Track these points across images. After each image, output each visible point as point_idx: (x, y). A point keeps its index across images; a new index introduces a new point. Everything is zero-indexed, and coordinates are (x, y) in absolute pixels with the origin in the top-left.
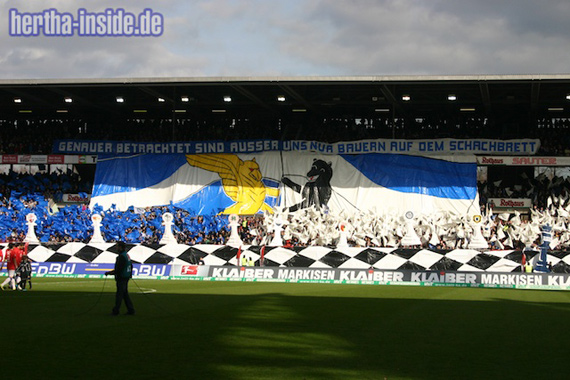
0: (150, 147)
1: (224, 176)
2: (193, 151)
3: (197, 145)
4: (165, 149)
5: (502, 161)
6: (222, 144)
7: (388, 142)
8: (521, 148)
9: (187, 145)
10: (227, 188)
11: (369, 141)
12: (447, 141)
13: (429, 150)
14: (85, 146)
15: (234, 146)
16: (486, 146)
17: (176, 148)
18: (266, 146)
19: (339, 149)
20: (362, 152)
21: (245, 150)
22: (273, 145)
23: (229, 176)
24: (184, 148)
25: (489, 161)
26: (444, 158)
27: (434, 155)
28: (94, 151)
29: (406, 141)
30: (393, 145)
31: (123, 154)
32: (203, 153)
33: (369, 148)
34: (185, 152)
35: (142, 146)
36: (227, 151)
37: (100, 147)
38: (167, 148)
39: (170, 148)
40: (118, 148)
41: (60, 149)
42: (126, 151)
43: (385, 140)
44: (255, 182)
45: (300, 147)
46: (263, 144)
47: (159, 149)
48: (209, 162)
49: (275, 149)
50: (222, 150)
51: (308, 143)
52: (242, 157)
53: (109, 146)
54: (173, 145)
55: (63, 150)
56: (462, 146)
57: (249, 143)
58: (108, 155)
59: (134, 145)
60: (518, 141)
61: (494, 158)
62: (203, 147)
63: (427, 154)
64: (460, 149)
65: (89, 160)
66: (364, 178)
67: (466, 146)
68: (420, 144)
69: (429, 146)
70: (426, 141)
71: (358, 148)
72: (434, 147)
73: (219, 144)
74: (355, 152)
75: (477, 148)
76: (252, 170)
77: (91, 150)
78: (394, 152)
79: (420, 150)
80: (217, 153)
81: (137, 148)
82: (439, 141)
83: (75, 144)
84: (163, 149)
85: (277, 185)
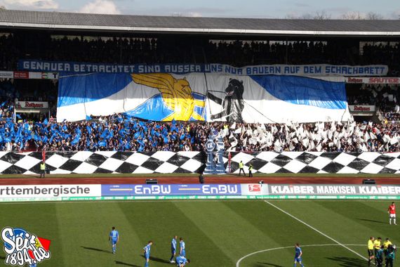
0: (102, 67)
1: (162, 91)
2: (136, 72)
3: (140, 66)
4: (114, 69)
5: (361, 80)
6: (159, 66)
7: (283, 67)
8: (374, 70)
9: (132, 67)
10: (166, 100)
11: (269, 66)
12: (323, 66)
13: (311, 72)
14: (47, 65)
15: (167, 67)
16: (351, 71)
17: (123, 69)
18: (192, 68)
19: (247, 71)
20: (264, 74)
21: (176, 71)
22: (197, 69)
23: (167, 91)
24: (129, 69)
25: (353, 80)
26: (323, 78)
27: (314, 76)
28: (55, 69)
29: (295, 66)
30: (286, 69)
31: (80, 73)
32: (144, 73)
33: (269, 71)
34: (130, 72)
35: (95, 67)
36: (163, 71)
37: (59, 67)
38: (116, 69)
39: (118, 69)
40: (75, 68)
41: (25, 67)
42: (82, 71)
43: (279, 65)
44: (187, 95)
45: (218, 69)
46: (190, 67)
47: (110, 69)
48: (150, 80)
49: (198, 71)
50: (159, 71)
51: (224, 66)
52: (175, 76)
53: (67, 66)
54: (120, 67)
55: (28, 68)
56: (334, 70)
57: (179, 66)
58: (67, 73)
59: (89, 66)
60: (372, 66)
61: (356, 78)
62: (144, 68)
63: (309, 75)
64: (332, 72)
65: (50, 76)
66: (267, 93)
67: (337, 70)
68: (305, 67)
69: (311, 70)
70: (309, 66)
71: (261, 71)
72: (314, 71)
73: (156, 67)
74: (259, 74)
75: (344, 72)
76: (183, 86)
77: (52, 69)
78: (287, 74)
79: (305, 72)
80: (155, 73)
81: (91, 68)
82: (318, 66)
83: (38, 63)
84: (113, 69)
85: (203, 98)
